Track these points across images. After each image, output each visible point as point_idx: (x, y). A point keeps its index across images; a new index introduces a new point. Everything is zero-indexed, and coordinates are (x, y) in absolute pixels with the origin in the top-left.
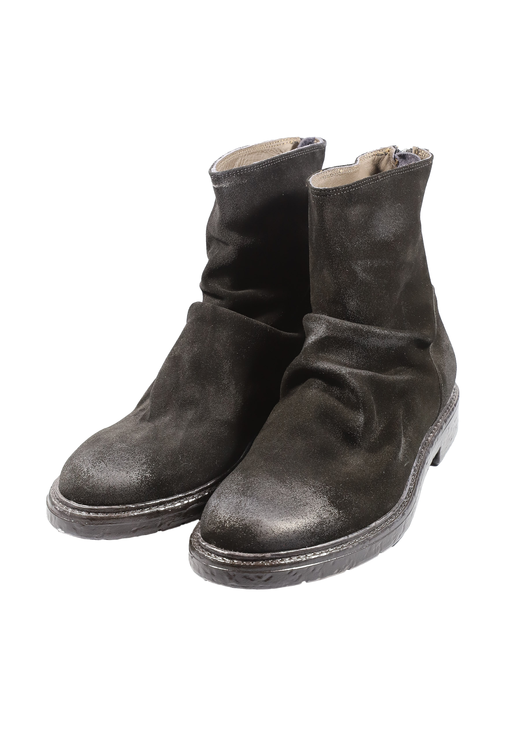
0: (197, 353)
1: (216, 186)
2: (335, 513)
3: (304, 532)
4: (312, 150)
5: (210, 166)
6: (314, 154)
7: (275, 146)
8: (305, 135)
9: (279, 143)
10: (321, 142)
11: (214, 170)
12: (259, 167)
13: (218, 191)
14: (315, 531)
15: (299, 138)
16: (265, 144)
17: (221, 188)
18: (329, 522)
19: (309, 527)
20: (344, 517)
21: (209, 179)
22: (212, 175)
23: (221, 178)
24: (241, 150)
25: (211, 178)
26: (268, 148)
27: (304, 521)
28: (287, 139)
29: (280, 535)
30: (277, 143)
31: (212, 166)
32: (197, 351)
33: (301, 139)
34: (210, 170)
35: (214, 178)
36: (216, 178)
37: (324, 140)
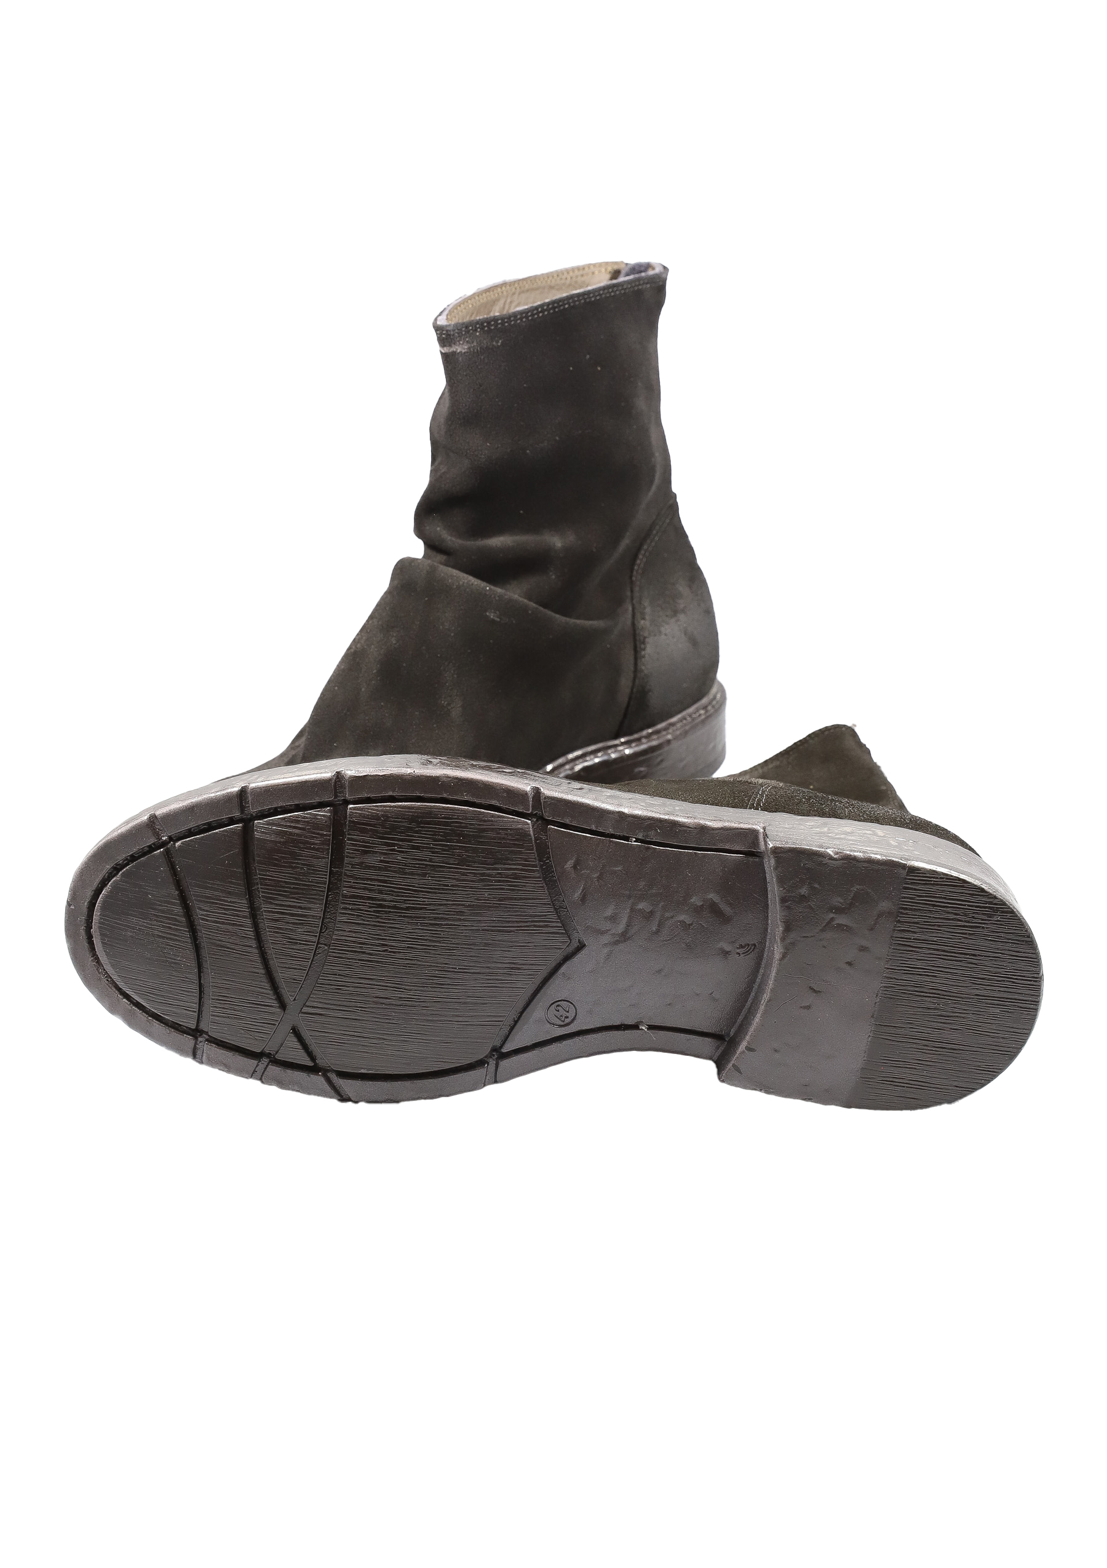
0: (395, 648)
1: (445, 350)
4: (636, 286)
5: (438, 314)
6: (638, 294)
7: (577, 277)
8: (633, 258)
9: (584, 272)
10: (658, 270)
11: (442, 321)
12: (527, 317)
13: (448, 360)
15: (622, 262)
16: (559, 274)
17: (454, 353)
21: (433, 336)
22: (438, 329)
23: (453, 335)
24: (504, 284)
25: (437, 334)
26: (563, 282)
28: (600, 265)
30: (581, 272)
31: (440, 314)
32: (395, 644)
33: (627, 264)
34: (436, 319)
35: (441, 334)
36: (445, 336)
37: (665, 268)
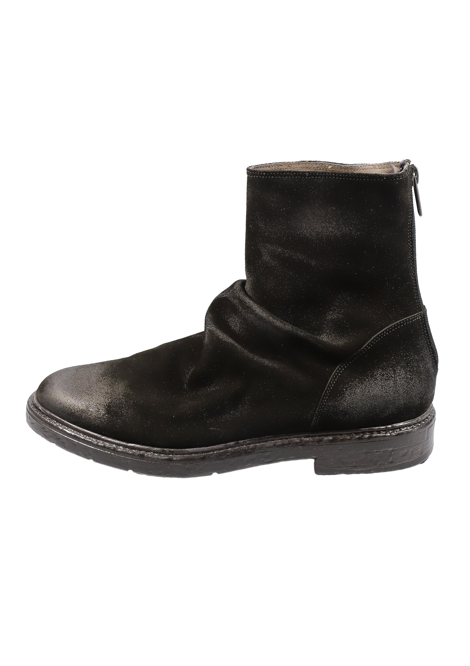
2: (101, 413)
3: (67, 408)
14: (74, 413)
18: (90, 415)
19: (72, 407)
20: (105, 420)
27: (74, 402)
29: (52, 400)
